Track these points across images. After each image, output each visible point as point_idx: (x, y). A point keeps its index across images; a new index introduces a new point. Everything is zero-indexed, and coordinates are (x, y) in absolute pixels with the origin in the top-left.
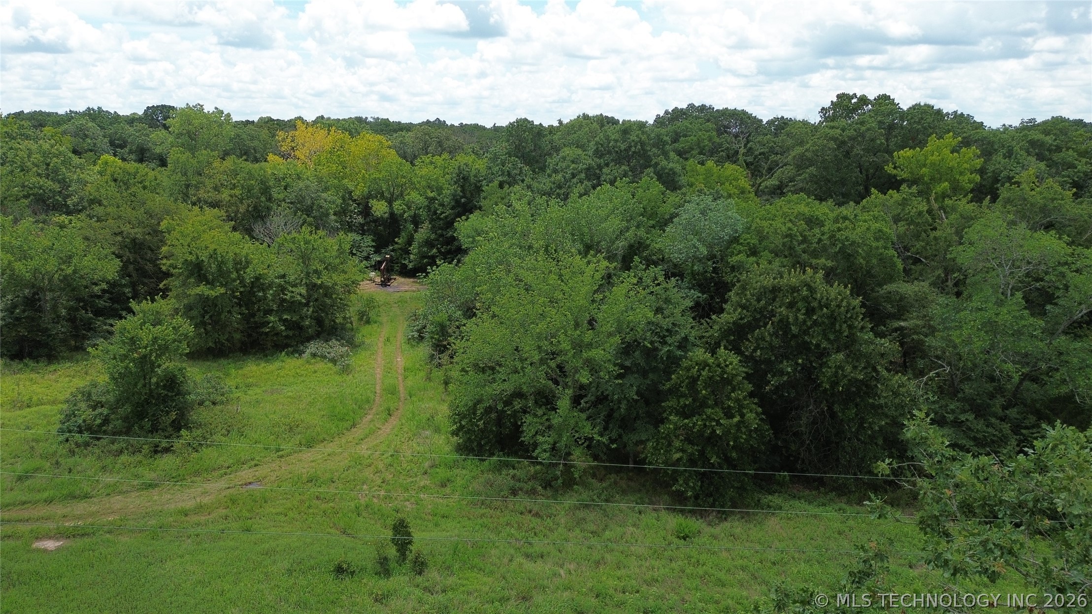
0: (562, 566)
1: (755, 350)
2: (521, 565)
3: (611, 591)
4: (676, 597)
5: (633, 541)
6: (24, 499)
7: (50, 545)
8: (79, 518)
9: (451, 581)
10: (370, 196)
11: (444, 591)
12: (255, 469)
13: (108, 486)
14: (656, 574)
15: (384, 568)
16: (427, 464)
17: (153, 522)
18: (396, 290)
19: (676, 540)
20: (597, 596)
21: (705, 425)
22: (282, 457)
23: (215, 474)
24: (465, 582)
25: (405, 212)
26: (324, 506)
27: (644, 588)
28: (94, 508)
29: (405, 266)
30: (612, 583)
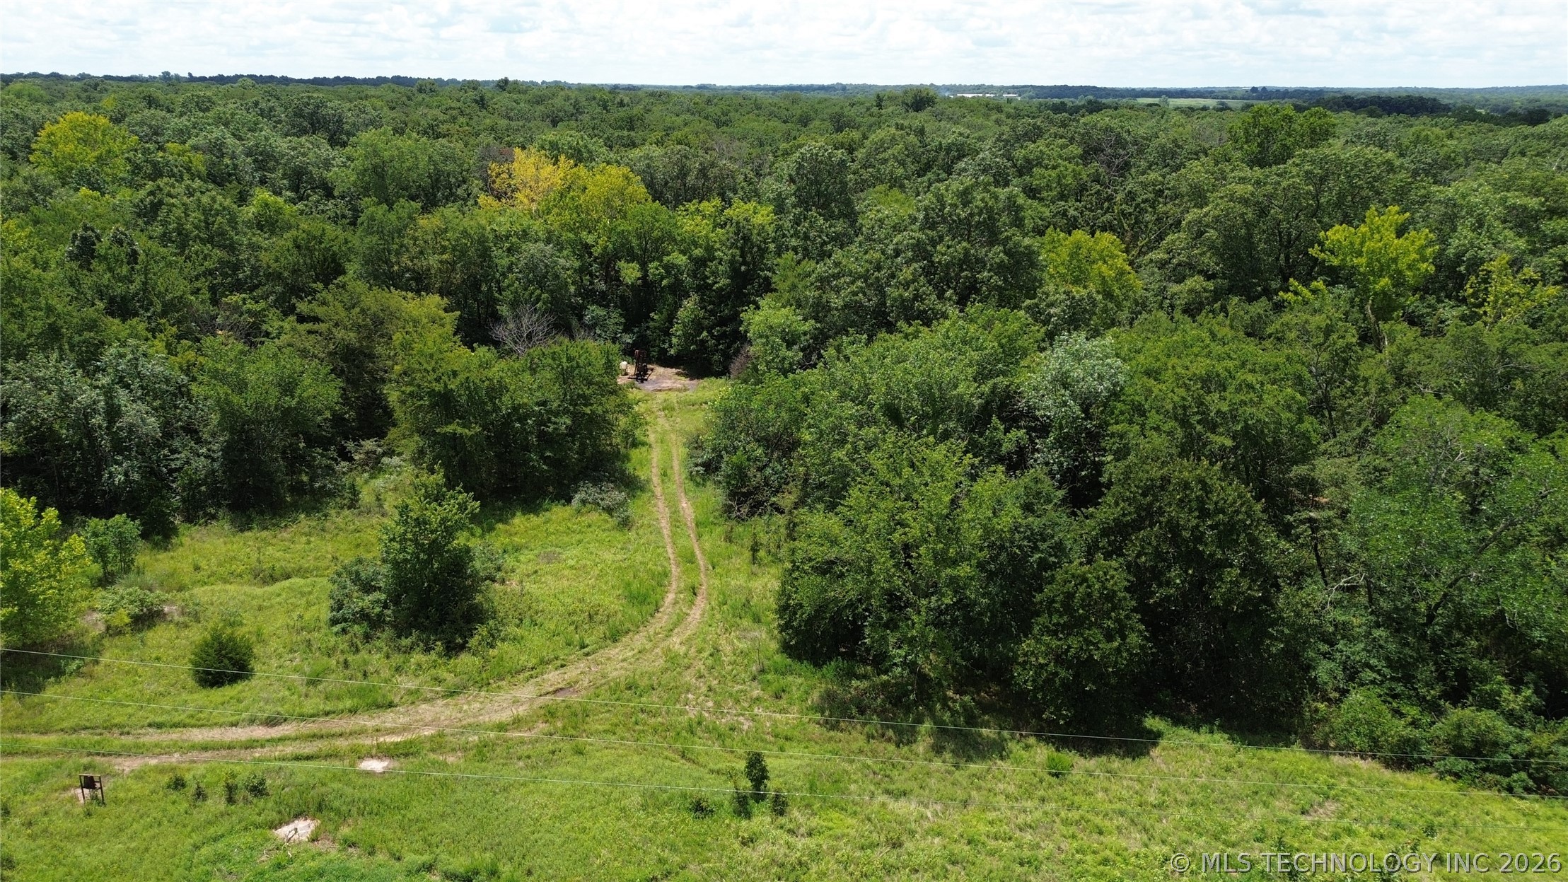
0: (926, 806)
1: (1139, 556)
2: (884, 805)
3: (983, 838)
4: (1051, 846)
5: (1000, 777)
6: (328, 708)
7: (376, 765)
8: (392, 732)
9: (815, 822)
10: (616, 257)
11: (810, 835)
12: (563, 670)
13: (410, 692)
14: (1029, 819)
15: (742, 807)
16: (754, 668)
17: (474, 739)
18: (657, 387)
19: (1048, 778)
20: (969, 843)
21: (1081, 648)
22: (587, 654)
23: (521, 677)
24: (831, 824)
25: (662, 278)
26: (652, 721)
27: (1018, 834)
28: (403, 720)
29: (664, 351)
30: (983, 828)
